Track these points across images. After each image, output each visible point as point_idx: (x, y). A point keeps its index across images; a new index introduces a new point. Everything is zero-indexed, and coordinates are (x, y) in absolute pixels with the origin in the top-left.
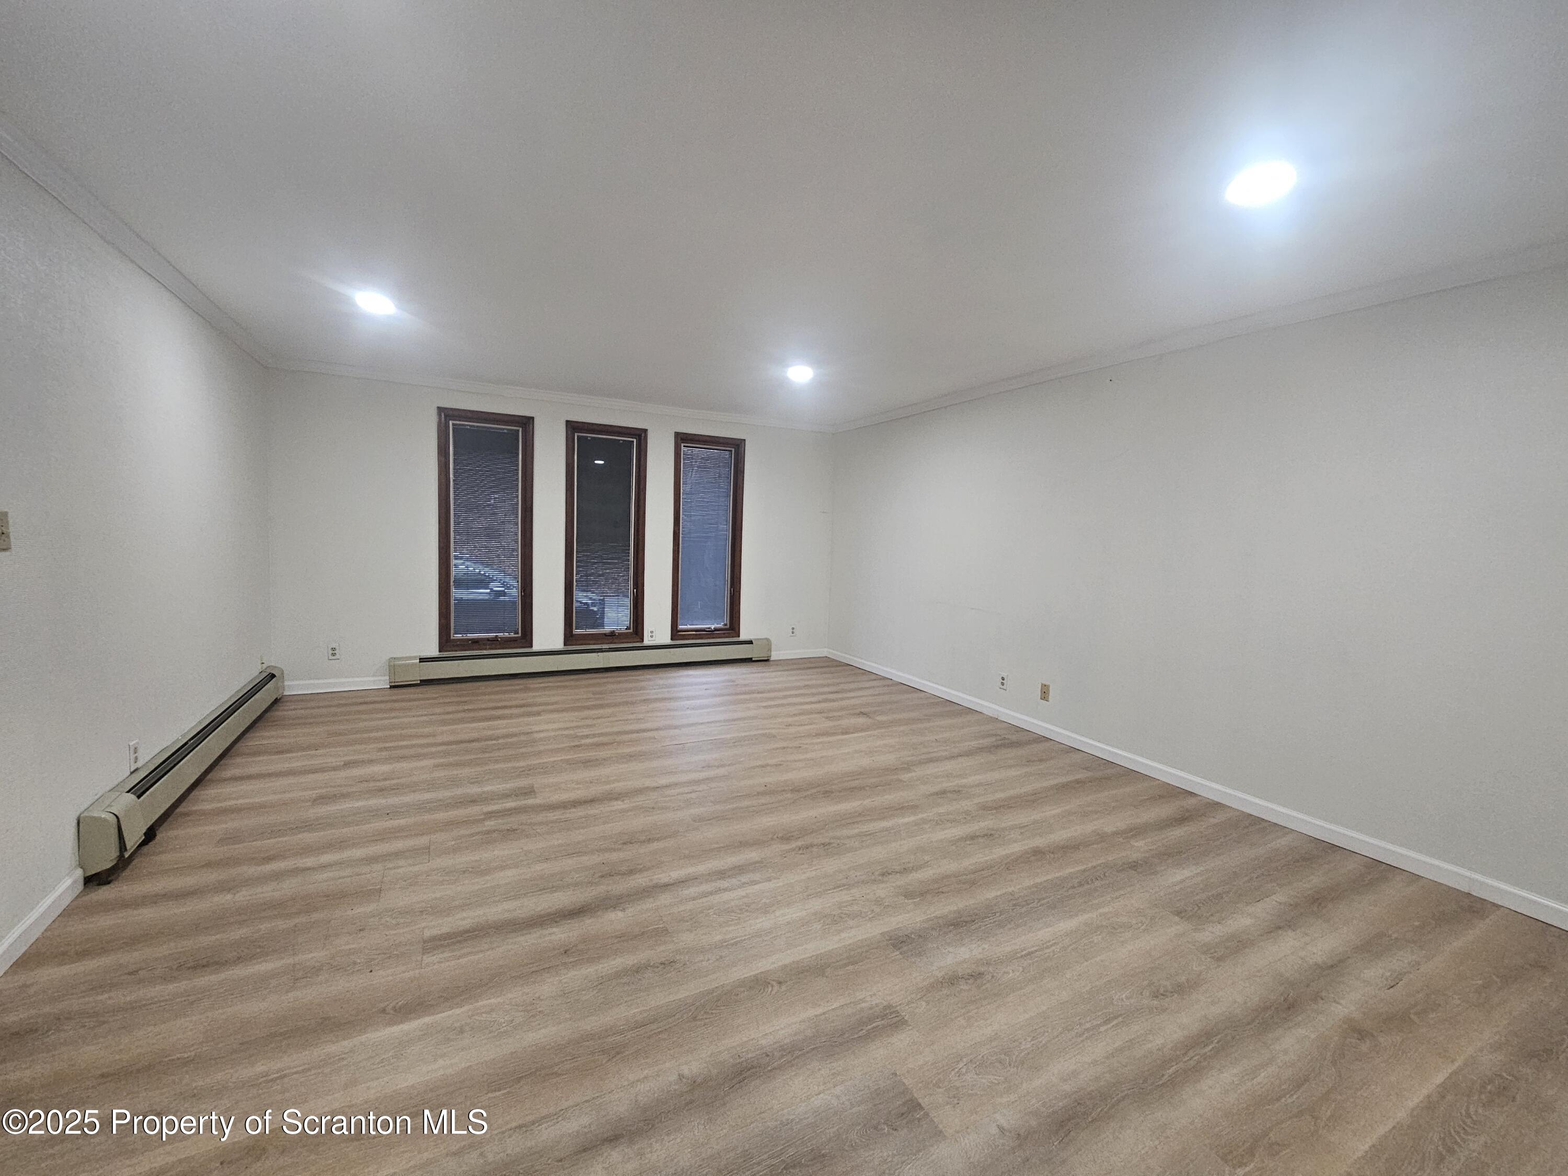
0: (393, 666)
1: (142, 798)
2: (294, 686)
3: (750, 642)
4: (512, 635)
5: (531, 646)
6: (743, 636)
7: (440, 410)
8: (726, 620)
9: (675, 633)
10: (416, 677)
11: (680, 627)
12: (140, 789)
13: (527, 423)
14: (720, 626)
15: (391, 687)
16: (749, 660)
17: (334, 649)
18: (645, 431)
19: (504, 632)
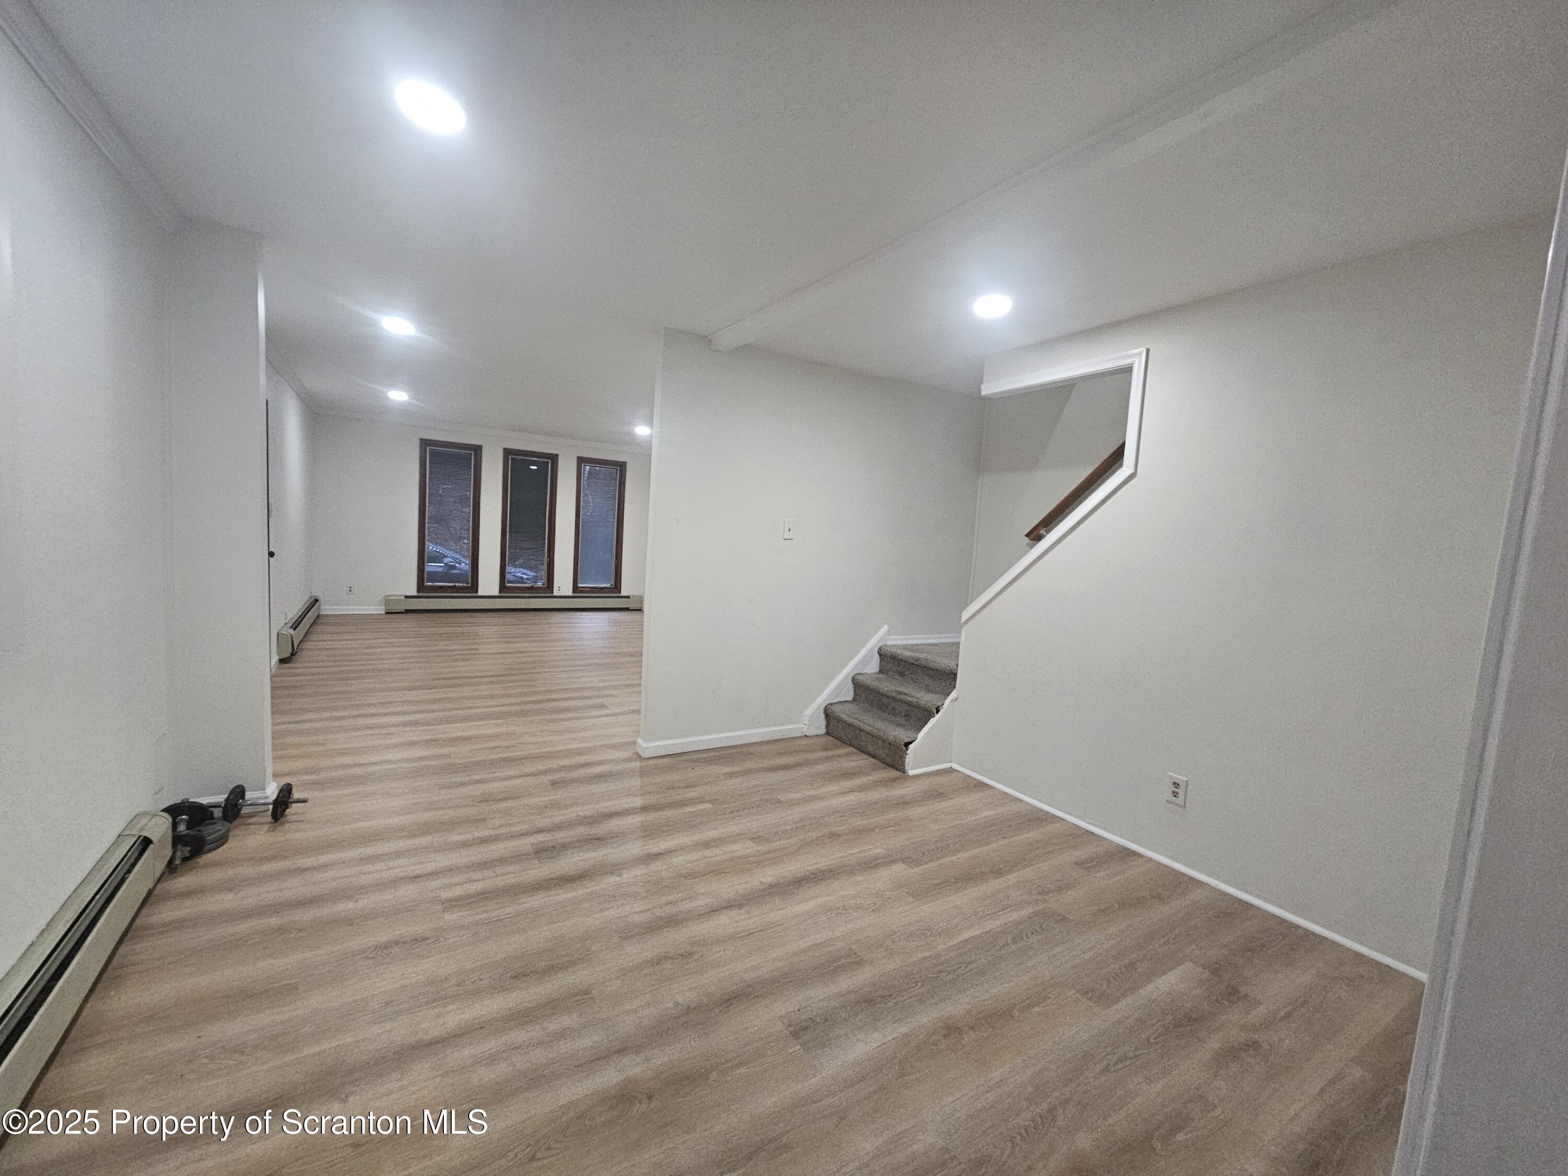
0: (387, 601)
1: (298, 629)
2: (326, 609)
3: (628, 597)
4: (465, 585)
5: (477, 592)
6: (623, 593)
7: (422, 440)
8: (613, 582)
9: (576, 588)
10: (403, 608)
11: (580, 585)
12: (295, 626)
13: (478, 449)
14: (608, 585)
15: (387, 613)
16: (627, 609)
17: (350, 588)
18: (557, 456)
19: (459, 582)
